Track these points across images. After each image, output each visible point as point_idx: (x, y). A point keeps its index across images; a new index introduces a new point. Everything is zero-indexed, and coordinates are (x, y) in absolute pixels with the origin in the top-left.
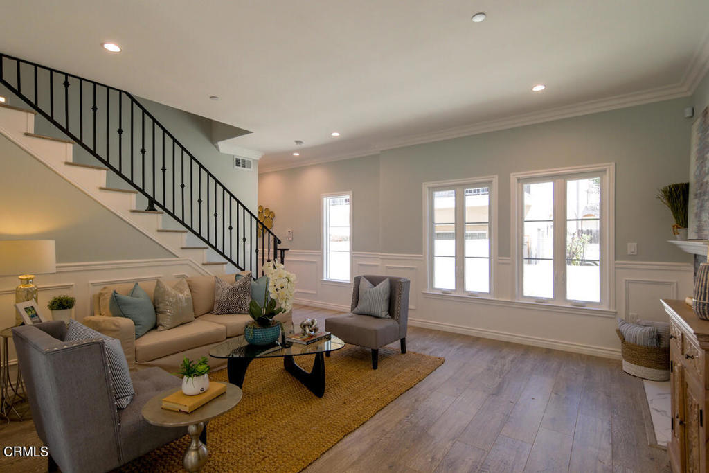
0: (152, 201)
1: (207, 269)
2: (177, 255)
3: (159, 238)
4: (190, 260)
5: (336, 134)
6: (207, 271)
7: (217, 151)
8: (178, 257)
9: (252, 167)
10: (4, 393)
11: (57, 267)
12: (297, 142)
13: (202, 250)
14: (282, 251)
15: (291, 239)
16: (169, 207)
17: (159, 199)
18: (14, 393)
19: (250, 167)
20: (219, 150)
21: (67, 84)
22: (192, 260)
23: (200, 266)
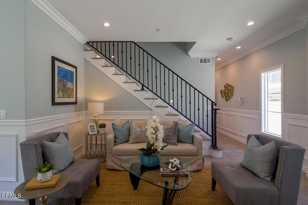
0: (143, 85)
1: (168, 117)
2: (153, 110)
3: (145, 102)
4: (158, 112)
5: (251, 23)
6: (168, 118)
7: (189, 57)
8: (153, 111)
9: (210, 62)
10: (87, 153)
11: (104, 112)
12: (228, 39)
13: (165, 108)
14: (216, 110)
15: (242, 102)
16: (150, 88)
17: (146, 85)
18: (94, 153)
19: (209, 62)
20: (190, 57)
21: (114, 45)
22: (160, 112)
23: (164, 115)
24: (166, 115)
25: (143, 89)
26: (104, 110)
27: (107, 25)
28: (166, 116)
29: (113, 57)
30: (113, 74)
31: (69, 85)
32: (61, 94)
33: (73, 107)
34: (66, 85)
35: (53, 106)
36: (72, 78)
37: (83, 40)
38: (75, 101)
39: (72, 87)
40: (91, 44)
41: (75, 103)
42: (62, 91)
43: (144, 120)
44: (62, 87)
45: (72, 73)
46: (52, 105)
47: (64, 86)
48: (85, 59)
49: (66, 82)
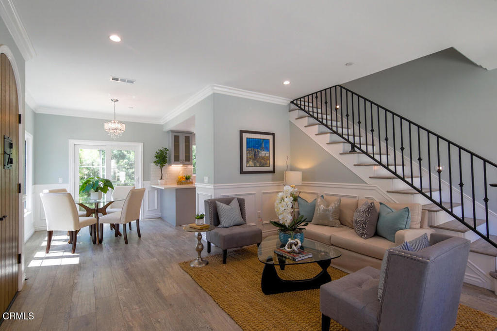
0: (353, 146)
1: (391, 196)
2: (367, 182)
3: (355, 170)
4: (376, 187)
8: (367, 184)
13: (386, 180)
16: (364, 148)
17: (357, 143)
21: (317, 97)
22: (378, 187)
23: (386, 193)
24: (388, 192)
25: (353, 151)
26: (303, 181)
27: (287, 83)
28: (388, 194)
29: (338, 107)
30: (316, 135)
31: (263, 153)
32: (251, 163)
33: (270, 176)
34: (258, 154)
35: (242, 175)
36: (267, 146)
37: (284, 101)
38: (272, 170)
39: (267, 155)
40: (295, 102)
41: (273, 172)
42: (253, 160)
43: (355, 197)
44: (253, 157)
45: (267, 141)
46: (241, 173)
47: (255, 155)
48: (290, 121)
49: (258, 151)
